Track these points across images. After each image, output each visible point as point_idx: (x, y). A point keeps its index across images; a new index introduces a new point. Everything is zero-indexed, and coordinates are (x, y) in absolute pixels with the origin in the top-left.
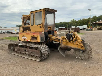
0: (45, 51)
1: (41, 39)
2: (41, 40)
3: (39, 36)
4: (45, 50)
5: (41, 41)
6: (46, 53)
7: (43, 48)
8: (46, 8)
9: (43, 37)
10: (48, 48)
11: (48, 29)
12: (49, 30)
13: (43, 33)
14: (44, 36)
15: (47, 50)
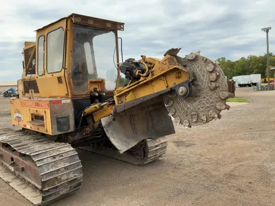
0: (59, 170)
1: (58, 123)
2: (56, 127)
3: (48, 112)
4: (61, 166)
5: (59, 129)
6: (64, 178)
7: (54, 157)
8: (71, 16)
9: (67, 118)
10: (78, 158)
11: (92, 89)
12: (95, 90)
13: (69, 101)
14: (70, 112)
15: (66, 168)
